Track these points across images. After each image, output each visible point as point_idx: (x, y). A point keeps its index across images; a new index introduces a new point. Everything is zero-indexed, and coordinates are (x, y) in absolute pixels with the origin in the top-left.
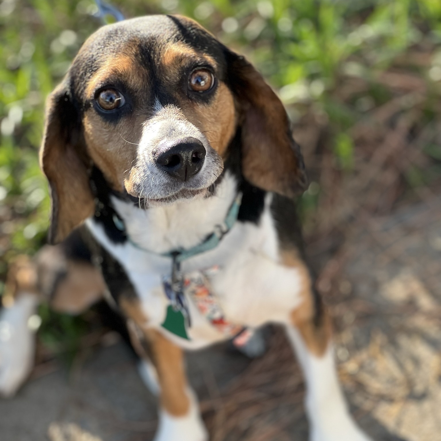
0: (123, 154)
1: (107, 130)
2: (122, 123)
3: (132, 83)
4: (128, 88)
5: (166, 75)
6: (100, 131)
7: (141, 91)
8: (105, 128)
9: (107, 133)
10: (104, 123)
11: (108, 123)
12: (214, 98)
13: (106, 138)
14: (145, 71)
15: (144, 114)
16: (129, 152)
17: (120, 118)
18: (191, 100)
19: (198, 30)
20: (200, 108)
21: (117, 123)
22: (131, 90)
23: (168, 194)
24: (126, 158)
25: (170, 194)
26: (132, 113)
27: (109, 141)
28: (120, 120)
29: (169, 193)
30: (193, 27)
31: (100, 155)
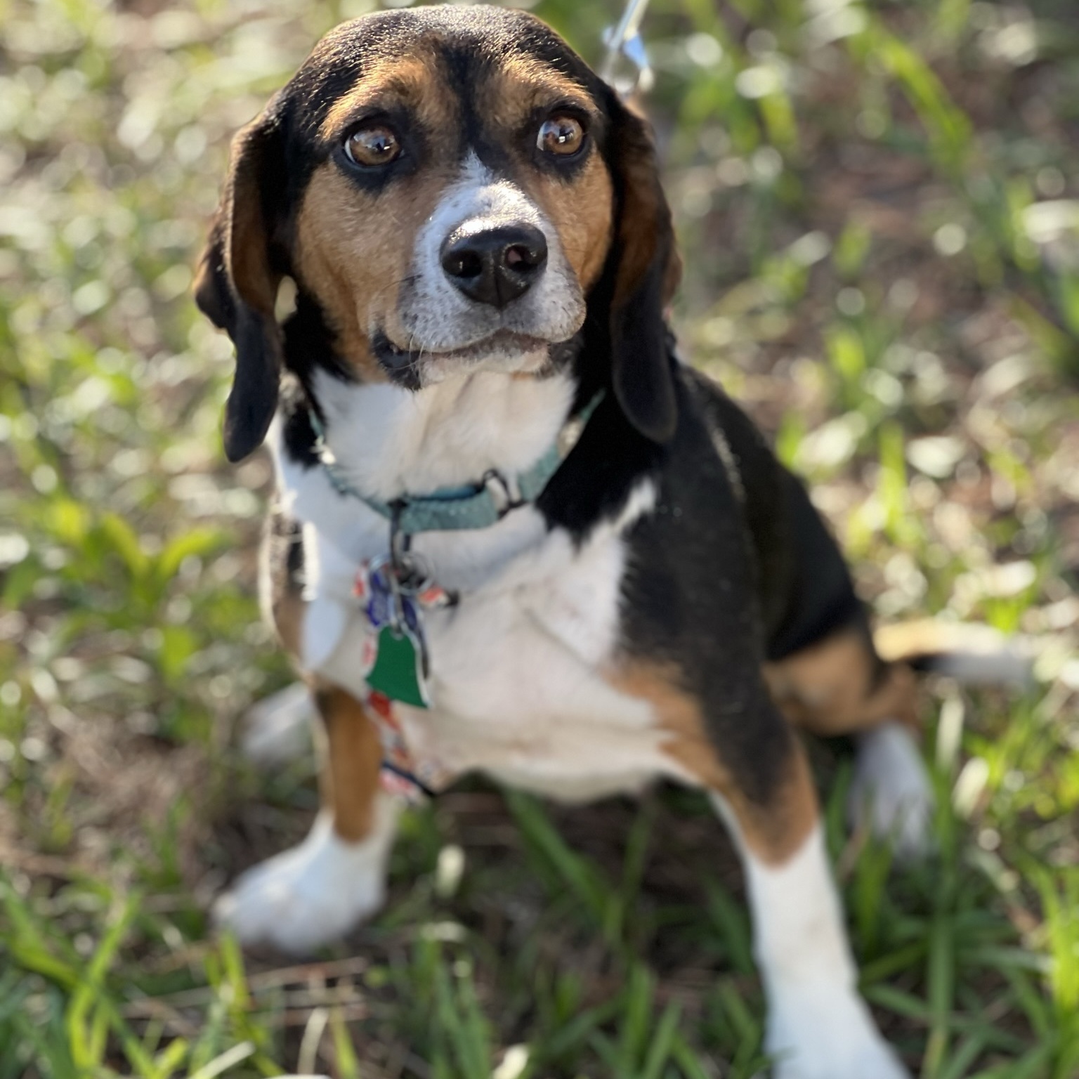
0: (384, 257)
1: (357, 210)
2: (391, 192)
3: (425, 113)
4: (416, 122)
5: (496, 113)
6: (340, 211)
7: (440, 133)
8: (353, 206)
9: (354, 217)
10: (352, 193)
11: (361, 192)
12: (582, 172)
13: (350, 227)
14: (454, 99)
15: (441, 176)
16: (399, 253)
17: (388, 182)
18: (538, 167)
19: (560, 44)
20: (552, 185)
21: (380, 192)
22: (421, 126)
23: (470, 338)
24: (391, 267)
25: (475, 339)
26: (414, 173)
27: (356, 233)
28: (388, 187)
29: (472, 335)
30: (552, 36)
31: (329, 267)
